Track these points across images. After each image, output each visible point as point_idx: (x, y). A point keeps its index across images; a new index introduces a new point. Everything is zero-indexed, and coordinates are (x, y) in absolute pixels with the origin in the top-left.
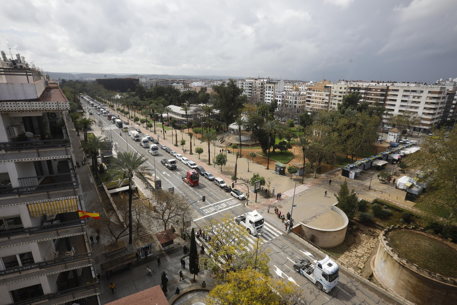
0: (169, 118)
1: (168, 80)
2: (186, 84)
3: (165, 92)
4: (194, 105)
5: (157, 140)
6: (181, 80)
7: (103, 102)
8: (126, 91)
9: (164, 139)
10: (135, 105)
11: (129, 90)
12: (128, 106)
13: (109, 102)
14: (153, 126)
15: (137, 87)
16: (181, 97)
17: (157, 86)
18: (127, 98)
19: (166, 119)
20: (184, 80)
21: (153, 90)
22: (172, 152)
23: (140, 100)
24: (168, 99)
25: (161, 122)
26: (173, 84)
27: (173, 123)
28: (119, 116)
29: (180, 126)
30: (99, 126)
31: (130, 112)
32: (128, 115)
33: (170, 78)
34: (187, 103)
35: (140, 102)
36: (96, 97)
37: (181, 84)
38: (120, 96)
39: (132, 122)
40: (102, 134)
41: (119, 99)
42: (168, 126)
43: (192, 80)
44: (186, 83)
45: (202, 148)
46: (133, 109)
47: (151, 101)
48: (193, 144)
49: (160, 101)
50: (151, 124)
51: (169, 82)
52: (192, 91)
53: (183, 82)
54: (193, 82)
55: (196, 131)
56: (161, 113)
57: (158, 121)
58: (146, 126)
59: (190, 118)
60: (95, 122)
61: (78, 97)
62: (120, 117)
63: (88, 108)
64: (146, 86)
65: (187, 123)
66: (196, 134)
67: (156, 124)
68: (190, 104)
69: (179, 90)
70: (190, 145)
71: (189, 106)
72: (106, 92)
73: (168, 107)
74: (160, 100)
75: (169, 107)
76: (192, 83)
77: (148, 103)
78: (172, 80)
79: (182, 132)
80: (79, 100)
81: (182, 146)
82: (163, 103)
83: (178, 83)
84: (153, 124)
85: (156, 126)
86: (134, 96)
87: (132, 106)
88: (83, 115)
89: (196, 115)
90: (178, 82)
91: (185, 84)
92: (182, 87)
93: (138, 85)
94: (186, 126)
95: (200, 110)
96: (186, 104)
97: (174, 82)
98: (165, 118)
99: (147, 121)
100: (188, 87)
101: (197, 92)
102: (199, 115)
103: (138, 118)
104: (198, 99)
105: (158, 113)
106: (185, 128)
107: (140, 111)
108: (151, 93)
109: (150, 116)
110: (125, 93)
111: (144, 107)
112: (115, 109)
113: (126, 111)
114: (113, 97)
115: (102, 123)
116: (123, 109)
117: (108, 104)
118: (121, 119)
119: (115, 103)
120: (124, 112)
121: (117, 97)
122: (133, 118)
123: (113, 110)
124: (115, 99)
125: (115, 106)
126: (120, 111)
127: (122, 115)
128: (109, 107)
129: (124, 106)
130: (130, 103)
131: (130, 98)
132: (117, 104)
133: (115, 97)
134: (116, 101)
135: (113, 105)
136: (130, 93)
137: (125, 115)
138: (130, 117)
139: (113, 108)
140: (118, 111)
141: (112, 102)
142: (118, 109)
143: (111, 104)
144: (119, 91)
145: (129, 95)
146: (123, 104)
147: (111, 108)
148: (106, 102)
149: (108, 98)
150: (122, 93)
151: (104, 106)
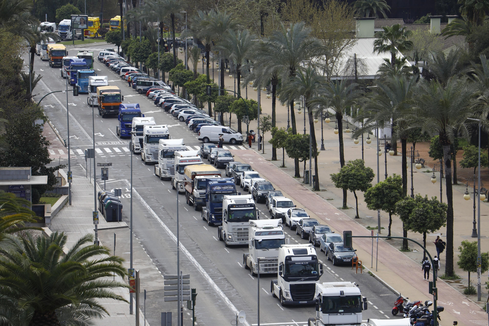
7: (222, 109)
13: (282, 110)
18: (442, 72)
28: (348, 237)
38: (380, 48)
41: (370, 81)
60: (134, 286)
61: (25, 57)
62: (361, 251)
63: (90, 153)
72: (264, 14)
80: (29, 83)
88: (40, 211)
110: (435, 26)
112: (325, 177)
113: (419, 199)
114: (314, 59)
115: (194, 296)
116: (399, 173)
117: (270, 121)
118: (367, 268)
119: (328, 115)
120: (401, 202)
121: (355, 61)
122: (479, 269)
123: (306, 182)
124: (332, 79)
125: (323, 148)
126: (363, 189)
127: (379, 228)
128: (274, 158)
129: (409, 146)
130: (467, 121)
131: (470, 74)
132: (344, 125)
133: (333, 62)
134: (338, 99)
135: (308, 132)
136: (479, 22)
137: (411, 234)
138: (460, 254)
139: (308, 162)
140: (353, 189)
141: (306, 111)
142: (354, 175)
143: (291, 127)
144: (377, 8)
145: (471, 41)
146: (403, 124)
147: (290, 162)
148: (251, 110)
149: (275, 72)
150: (400, 22)
151: (233, 147)
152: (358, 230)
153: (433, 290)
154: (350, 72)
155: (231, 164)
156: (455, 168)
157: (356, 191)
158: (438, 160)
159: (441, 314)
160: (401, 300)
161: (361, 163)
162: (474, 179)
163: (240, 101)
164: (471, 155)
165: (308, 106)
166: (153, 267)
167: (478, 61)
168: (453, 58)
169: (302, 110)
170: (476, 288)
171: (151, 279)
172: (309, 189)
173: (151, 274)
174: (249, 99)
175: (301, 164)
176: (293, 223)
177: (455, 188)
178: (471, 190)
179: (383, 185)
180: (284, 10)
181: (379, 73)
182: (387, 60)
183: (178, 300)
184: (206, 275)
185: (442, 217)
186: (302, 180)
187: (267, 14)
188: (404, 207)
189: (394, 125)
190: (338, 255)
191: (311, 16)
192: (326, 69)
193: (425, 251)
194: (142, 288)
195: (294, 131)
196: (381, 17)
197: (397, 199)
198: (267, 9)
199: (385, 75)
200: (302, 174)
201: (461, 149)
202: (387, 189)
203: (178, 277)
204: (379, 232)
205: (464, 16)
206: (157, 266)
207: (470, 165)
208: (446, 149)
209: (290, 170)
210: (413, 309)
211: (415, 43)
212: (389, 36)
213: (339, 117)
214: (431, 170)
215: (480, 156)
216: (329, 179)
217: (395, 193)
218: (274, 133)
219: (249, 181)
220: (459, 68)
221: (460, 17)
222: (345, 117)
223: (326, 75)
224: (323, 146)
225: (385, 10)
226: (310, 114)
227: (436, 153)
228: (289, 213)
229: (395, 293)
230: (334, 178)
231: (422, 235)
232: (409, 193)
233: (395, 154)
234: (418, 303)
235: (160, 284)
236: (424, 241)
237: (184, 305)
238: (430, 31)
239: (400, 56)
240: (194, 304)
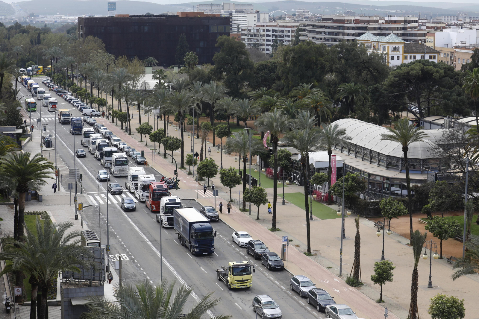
0: (334, 171)
1: (343, 21)
2: (416, 35)
3: (327, 64)
4: (442, 122)
5: (280, 255)
6: (395, 22)
7: (92, 102)
8: (179, 64)
9: (309, 252)
10: (208, 115)
11: (190, 55)
12: (180, 118)
13: (116, 102)
14: (270, 198)
15: (222, 44)
16: (392, 85)
17: (297, 41)
18: (179, 88)
19: (321, 173)
20: (405, 21)
21: (281, 59)
22: (335, 309)
23: (229, 94)
24: (337, 96)
25: (301, 184)
26: (360, 35)
27: (350, 189)
28: (143, 153)
29: (377, 203)
30: (70, 187)
31: (187, 139)
32: (178, 152)
33: (353, 14)
34: (414, 113)
35: (226, 101)
36: (72, 84)
37: (392, 37)
38: (155, 78)
39: (188, 177)
40: (76, 218)
41: (151, 91)
42: (329, 200)
43: (438, 19)
44: (414, 32)
45: (460, 299)
46: (198, 128)
47: (269, 101)
48: (422, 282)
49: (306, 101)
50: (262, 190)
51: (344, 28)
52: (434, 64)
53: (404, 29)
54: (441, 29)
55: (440, 227)
56: (305, 148)
57: (292, 182)
58: (242, 197)
59: (422, 173)
60: (57, 173)
61: (14, 82)
62: (148, 158)
63: (39, 120)
64: (255, 45)
65: (405, 192)
66: (441, 238)
67: (280, 190)
68: (422, 115)
69: (382, 57)
70: (410, 283)
71: (419, 124)
72: (108, 64)
73: (333, 124)
74: (305, 95)
75: (336, 126)
76: (438, 34)
77: (257, 106)
78: (356, 21)
79: (383, 228)
80: (15, 92)
81: (378, 285)
82: (314, 110)
83: (382, 32)
84: (269, 191)
85: (279, 200)
86: (206, 80)
87: (195, 119)
88: (20, 143)
89: (446, 162)
90: (380, 28)
91: (411, 35)
92: (395, 49)
93: (225, 37)
94: (402, 207)
95: (463, 143)
96: (411, 116)
97: (366, 29)
98: (319, 169)
99: (246, 178)
100: (423, 49)
101: (458, 68)
102: (459, 162)
103: (215, 166)
104: (459, 94)
105: (291, 150)
106: (397, 214)
107: (225, 139)
108: (273, 68)
109: (261, 158)
110: (176, 69)
111: (241, 123)
112: (133, 129)
113: (171, 138)
114: (129, 82)
115: (81, 177)
116: (163, 127)
117: (111, 107)
118: (150, 165)
119: (134, 104)
120: (164, 139)
121: (145, 83)
122: (194, 165)
123: (126, 131)
124: (136, 90)
125: (132, 118)
126: (149, 134)
127: (155, 149)
128: (113, 122)
129: (166, 117)
130: (189, 107)
131: (189, 88)
132: (141, 108)
133: (136, 83)
134: (138, 98)
135: (126, 111)
136: (193, 68)
137: (167, 152)
138: (186, 159)
139: (126, 123)
140: (145, 134)
141: (126, 103)
142: (145, 128)
143: (120, 109)
144: (153, 62)
145: (189, 76)
146: (164, 108)
147: (119, 123)
148: (104, 102)
149: (113, 87)
150: (162, 68)
151: (96, 117)
152: (147, 150)
153: (176, 173)
154: (143, 88)
155: (96, 124)
156: (184, 125)
157: (146, 135)
158: (178, 122)
159: (179, 182)
160: (163, 177)
161: (148, 124)
162: (191, 130)
163: (99, 99)
164: (190, 120)
165: (126, 101)
166: (64, 165)
167: (192, 83)
168: (183, 82)
169: (124, 102)
170: (192, 172)
171: (64, 170)
172: (127, 134)
173: (64, 168)
174: (102, 98)
175: (124, 124)
176: (121, 148)
177: (184, 133)
178: (190, 134)
179: (156, 132)
180: (116, 63)
181: (154, 88)
182: (157, 83)
183: (75, 179)
184: (86, 169)
185: (179, 145)
186: (124, 130)
187: (110, 64)
188: (165, 141)
189: (160, 108)
190: (139, 160)
191: (127, 65)
192: (133, 86)
193: (173, 158)
194: (60, 174)
195: (121, 111)
196: (155, 66)
197: (162, 138)
198: (110, 62)
199: (156, 88)
200: (124, 128)
201: (187, 118)
202: (158, 134)
203: (75, 170)
204: (155, 151)
205: (187, 66)
206: (66, 165)
207: (190, 124)
208: (181, 118)
209: (119, 126)
210: (168, 181)
211: (168, 76)
212: (158, 73)
213: (139, 105)
214: (175, 126)
215: (194, 121)
216: (135, 130)
217: (161, 135)
218: (113, 111)
219: (103, 131)
220: (185, 86)
221: (185, 66)
222: (141, 105)
223: (133, 88)
224: (132, 117)
225: (156, 63)
226: (127, 104)
227: (177, 119)
228: (119, 144)
229: (161, 175)
230: (137, 130)
231: (172, 152)
232: (167, 135)
233: (161, 120)
234: (170, 179)
235: (68, 172)
236: (173, 154)
237: (77, 180)
238: (174, 71)
239: (162, 81)
240: (81, 180)
